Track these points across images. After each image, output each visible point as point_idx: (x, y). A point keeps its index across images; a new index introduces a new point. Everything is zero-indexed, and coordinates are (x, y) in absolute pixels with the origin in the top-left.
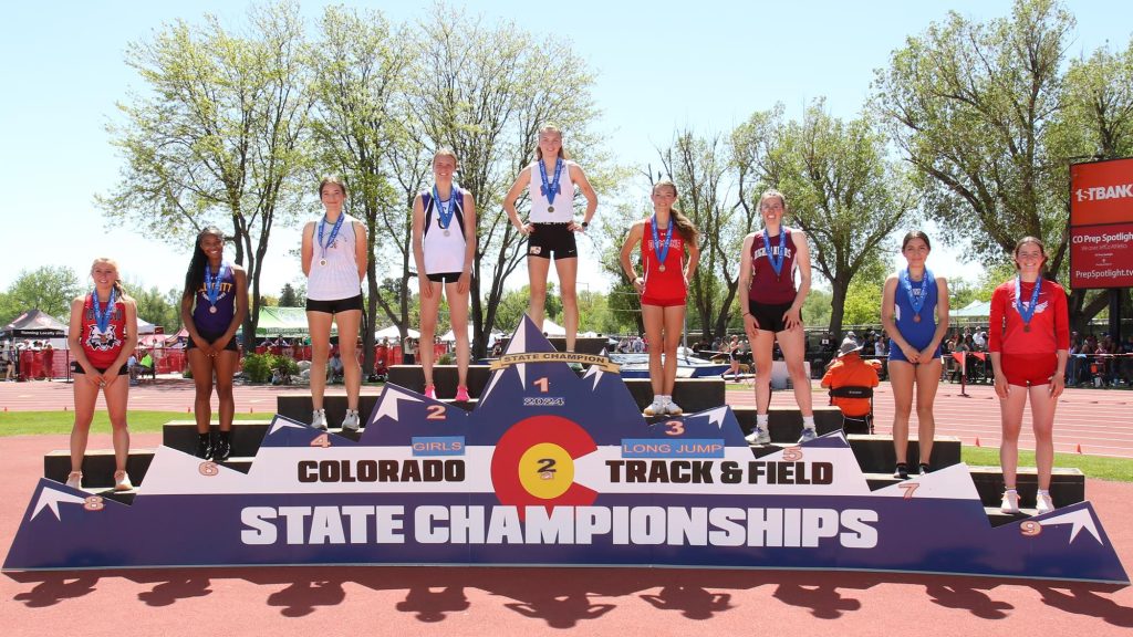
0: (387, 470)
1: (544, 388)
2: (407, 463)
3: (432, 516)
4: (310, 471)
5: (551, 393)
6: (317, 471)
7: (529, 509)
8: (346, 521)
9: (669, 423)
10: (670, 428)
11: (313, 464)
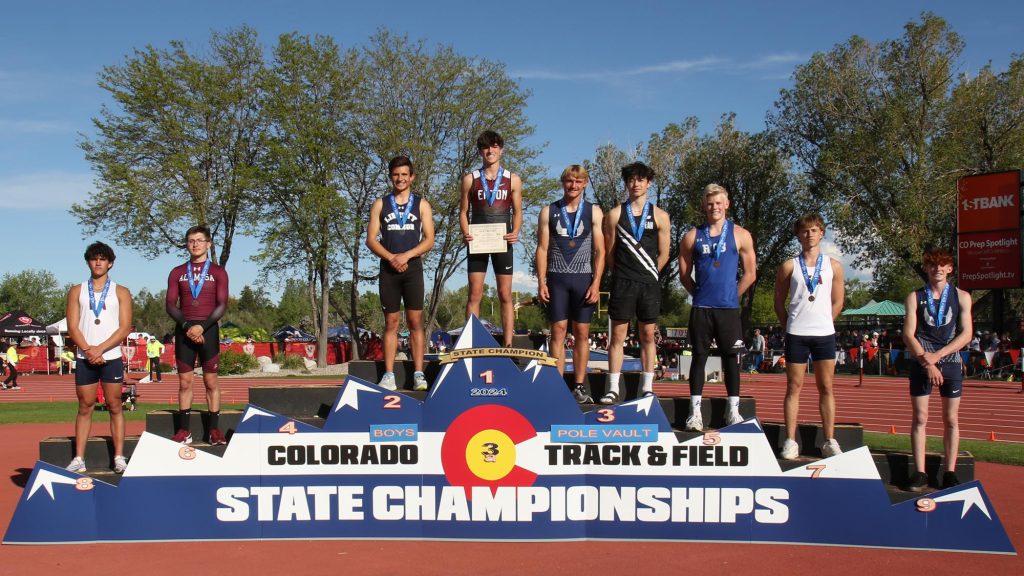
0: (348, 454)
1: (489, 380)
2: (366, 448)
3: (388, 496)
4: (278, 455)
5: (496, 384)
6: (284, 455)
7: (476, 490)
8: (311, 500)
9: (601, 411)
10: (602, 415)
11: (281, 449)
